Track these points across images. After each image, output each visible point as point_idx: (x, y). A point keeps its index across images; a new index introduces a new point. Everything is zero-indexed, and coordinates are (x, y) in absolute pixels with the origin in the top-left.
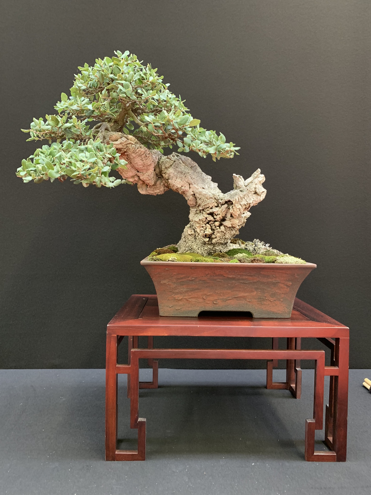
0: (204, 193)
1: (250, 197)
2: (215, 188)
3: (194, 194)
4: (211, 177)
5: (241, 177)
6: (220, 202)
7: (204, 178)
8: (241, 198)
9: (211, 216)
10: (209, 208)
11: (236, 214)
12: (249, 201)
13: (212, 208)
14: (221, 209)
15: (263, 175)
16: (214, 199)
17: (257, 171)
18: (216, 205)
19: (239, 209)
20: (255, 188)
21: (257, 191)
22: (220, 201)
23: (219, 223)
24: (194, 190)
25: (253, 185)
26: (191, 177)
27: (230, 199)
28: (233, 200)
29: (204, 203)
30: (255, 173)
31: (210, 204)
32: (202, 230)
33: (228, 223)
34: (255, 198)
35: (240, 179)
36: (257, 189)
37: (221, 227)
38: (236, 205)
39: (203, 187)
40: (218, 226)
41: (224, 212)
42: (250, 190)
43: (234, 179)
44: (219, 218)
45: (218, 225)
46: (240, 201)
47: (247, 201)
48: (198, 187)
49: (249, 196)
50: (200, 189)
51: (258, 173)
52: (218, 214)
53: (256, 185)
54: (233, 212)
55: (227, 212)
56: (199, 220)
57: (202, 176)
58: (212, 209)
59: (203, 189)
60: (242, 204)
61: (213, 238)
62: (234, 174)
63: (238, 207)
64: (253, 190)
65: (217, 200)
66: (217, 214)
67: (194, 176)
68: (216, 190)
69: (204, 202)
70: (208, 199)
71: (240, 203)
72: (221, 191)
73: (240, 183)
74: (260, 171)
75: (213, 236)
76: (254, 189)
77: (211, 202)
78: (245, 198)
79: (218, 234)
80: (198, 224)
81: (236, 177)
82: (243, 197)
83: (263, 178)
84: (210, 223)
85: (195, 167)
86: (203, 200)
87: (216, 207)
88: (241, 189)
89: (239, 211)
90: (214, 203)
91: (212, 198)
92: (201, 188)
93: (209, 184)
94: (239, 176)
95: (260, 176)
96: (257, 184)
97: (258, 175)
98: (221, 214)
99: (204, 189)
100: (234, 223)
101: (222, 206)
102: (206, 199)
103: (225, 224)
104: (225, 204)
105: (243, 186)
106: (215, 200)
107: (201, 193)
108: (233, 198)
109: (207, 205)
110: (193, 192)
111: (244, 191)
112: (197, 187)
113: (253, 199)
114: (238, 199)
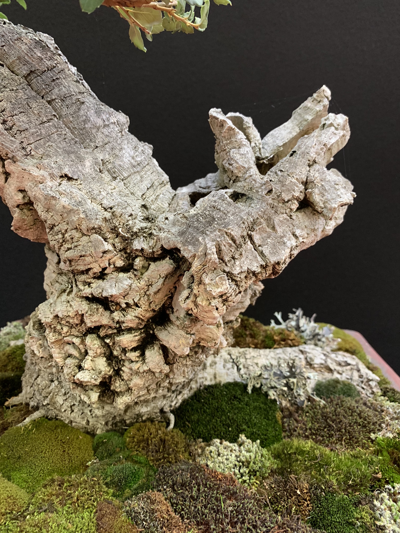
0: (64, 201)
1: (280, 230)
2: (139, 169)
3: (30, 203)
4: (123, 118)
5: (248, 121)
6: (142, 250)
7: (88, 126)
8: (234, 242)
9: (101, 310)
10: (91, 273)
11: (209, 318)
12: (273, 253)
13: (102, 276)
14: (143, 283)
15: (341, 119)
16: (109, 235)
17: (315, 95)
18: (120, 263)
19: (221, 296)
20: (306, 184)
21: (317, 198)
22: (138, 244)
23: (137, 338)
24: (27, 185)
25: (295, 166)
27: (179, 246)
28: (194, 256)
29: (69, 249)
30: (308, 103)
31: (88, 259)
32: (70, 356)
34: (304, 233)
35: (241, 135)
36: (316, 191)
37: (148, 353)
38: (207, 280)
39: (66, 171)
40: (134, 349)
41: (156, 293)
42: (283, 195)
43: (216, 131)
44: (137, 321)
45: (134, 345)
46: (227, 259)
47: (262, 254)
48: (42, 172)
49: (277, 228)
50: (49, 183)
51: (319, 108)
52: (127, 304)
53: (309, 166)
54: (195, 311)
56: (51, 316)
57: (82, 112)
58: (100, 282)
59: (65, 182)
60: (236, 271)
61: (115, 394)
62: (214, 112)
63: (216, 291)
64: (298, 192)
65: (124, 239)
66: (124, 306)
68: (141, 177)
69: (66, 246)
70: (83, 235)
71: (227, 269)
72: (166, 177)
73: (238, 157)
74: (330, 98)
75: (118, 385)
76: (302, 187)
77: (92, 250)
78: (257, 238)
79: (137, 381)
80: (55, 332)
81: (222, 124)
82: (243, 237)
83: (342, 133)
84: (102, 333)
86: (60, 236)
87: (124, 269)
88: (239, 187)
89: (220, 306)
90: (108, 256)
91: (98, 231)
92: (52, 176)
93: (112, 149)
94: (234, 120)
95: (328, 122)
96: (315, 162)
97: (319, 116)
98: (144, 303)
99: (70, 179)
100: (203, 336)
101: (153, 266)
102: (77, 235)
103: (163, 340)
104: (161, 257)
105: (249, 168)
106: (117, 240)
107: (54, 202)
109: (80, 262)
110: (20, 195)
111: (252, 199)
112: (36, 172)
114: (219, 251)
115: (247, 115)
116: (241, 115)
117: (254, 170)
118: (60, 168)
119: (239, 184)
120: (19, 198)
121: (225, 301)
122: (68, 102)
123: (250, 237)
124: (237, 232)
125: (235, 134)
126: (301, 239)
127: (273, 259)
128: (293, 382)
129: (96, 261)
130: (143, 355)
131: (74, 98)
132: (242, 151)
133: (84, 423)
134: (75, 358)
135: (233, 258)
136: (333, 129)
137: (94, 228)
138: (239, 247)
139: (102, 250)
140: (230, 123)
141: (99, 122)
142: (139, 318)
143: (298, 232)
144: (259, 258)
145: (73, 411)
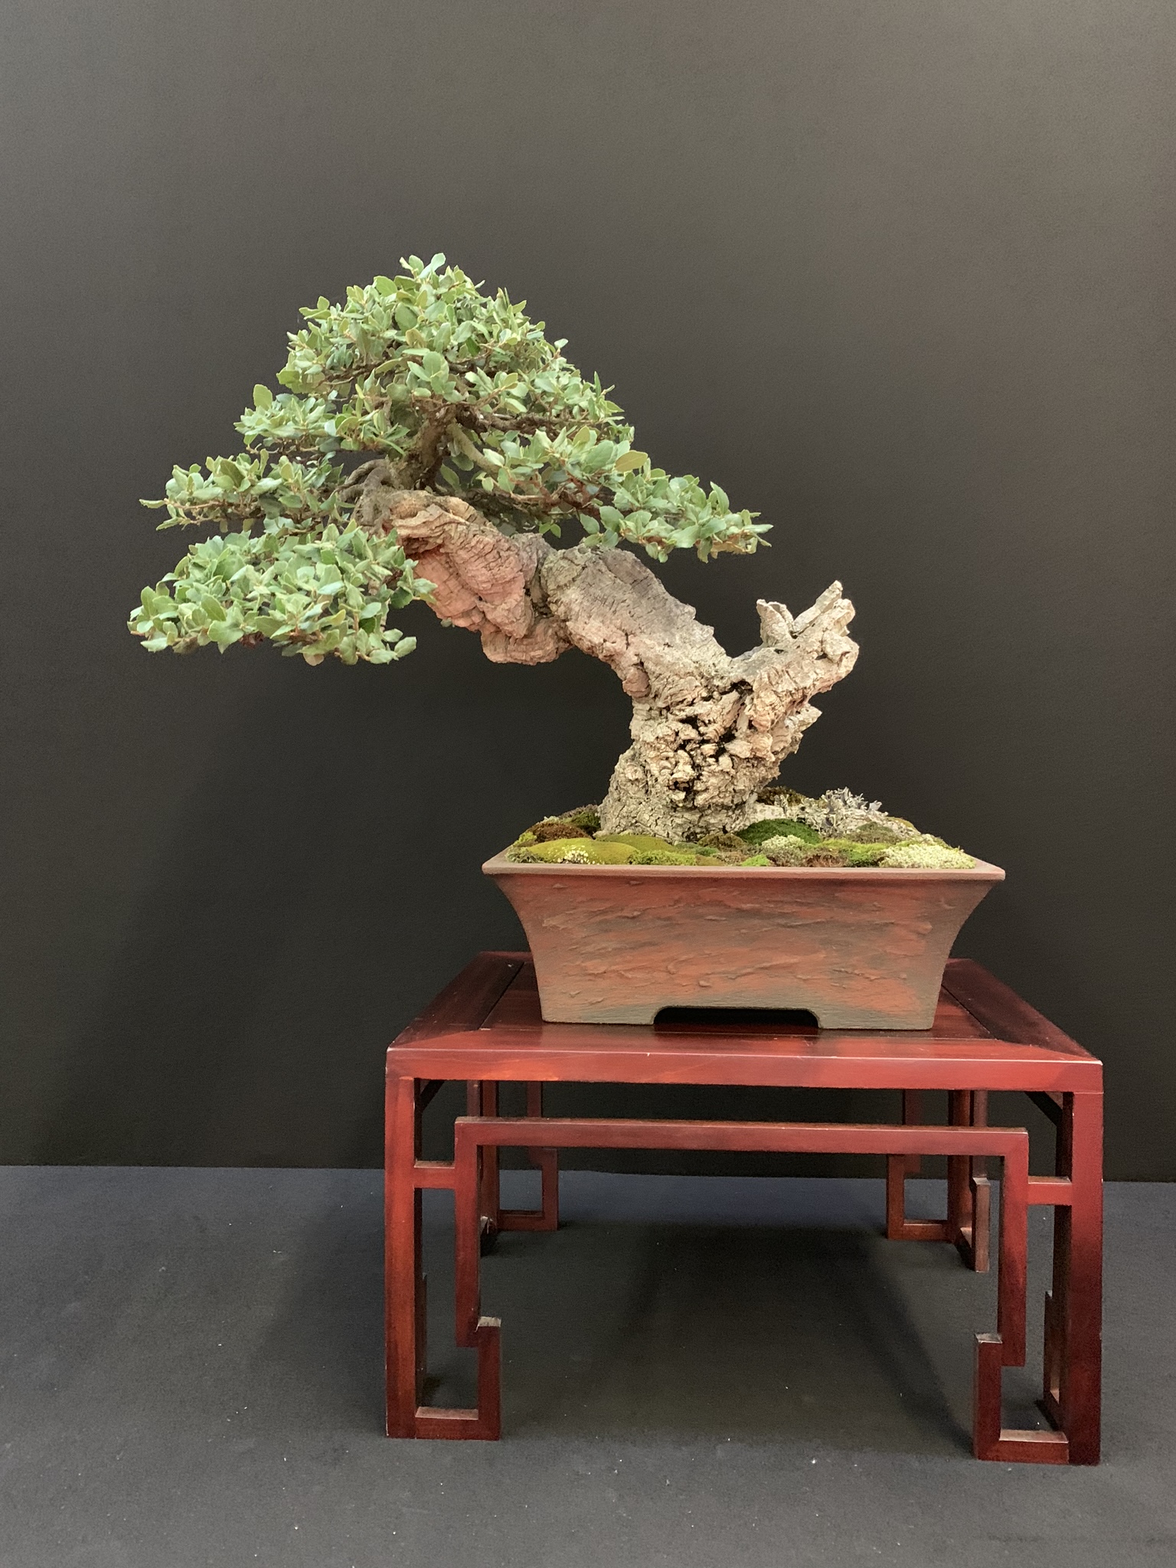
0: (669, 658)
1: (806, 670)
2: (706, 643)
3: (642, 664)
4: (692, 610)
5: (783, 607)
6: (718, 687)
7: (672, 614)
8: (778, 673)
9: (691, 727)
10: (685, 702)
11: (764, 720)
12: (802, 682)
13: (692, 704)
14: (719, 707)
15: (847, 602)
16: (698, 678)
17: (830, 588)
18: (705, 694)
19: (771, 705)
20: (822, 642)
21: (829, 650)
22: (716, 682)
23: (714, 748)
24: (641, 651)
25: (814, 631)
26: (632, 613)
27: (744, 677)
28: (754, 681)
29: (670, 688)
30: (826, 593)
31: (685, 692)
32: (664, 768)
33: (741, 747)
34: (823, 672)
35: (779, 615)
36: (828, 646)
37: (720, 759)
38: (762, 695)
39: (667, 641)
40: (711, 756)
41: (728, 713)
42: (807, 649)
43: (761, 613)
44: (715, 733)
45: (712, 753)
46: (774, 683)
47: (795, 682)
48: (652, 642)
49: (804, 667)
50: (658, 648)
51: (833, 596)
52: (709, 721)
53: (824, 631)
54: (755, 716)
55: (738, 715)
56: (654, 738)
57: (667, 606)
58: (691, 707)
59: (666, 647)
60: (780, 690)
61: (697, 793)
62: (759, 602)
63: (768, 702)
64: (817, 646)
65: (707, 679)
66: (707, 722)
67: (639, 610)
68: (708, 648)
69: (669, 686)
70: (681, 678)
71: (774, 689)
72: (723, 650)
73: (777, 628)
74: (842, 589)
75: (699, 786)
76: (819, 644)
77: (688, 686)
78: (791, 673)
79: (713, 780)
80: (654, 750)
81: (766, 609)
82: (783, 671)
83: (846, 611)
84: (688, 748)
85: (645, 581)
86: (665, 680)
87: (706, 699)
88: (779, 646)
89: (770, 712)
90: (698, 689)
91: (691, 674)
92: (659, 644)
93: (688, 630)
94: (773, 606)
95: (837, 605)
96: (827, 629)
97: (833, 600)
98: (719, 720)
99: (669, 646)
100: (758, 747)
101: (724, 697)
102: (677, 678)
103: (732, 749)
104: (730, 691)
105: (785, 635)
106: (702, 680)
107: (662, 659)
108: (754, 673)
109: (679, 695)
110: (636, 658)
111: (787, 652)
112: (648, 642)
113: (815, 676)
114: (769, 677)
115: (782, 603)
116: (778, 604)
117: (788, 636)
118: (663, 639)
119: (778, 644)
120: (635, 660)
121: (773, 709)
122: (658, 599)
123: (787, 672)
124: (779, 667)
125: (775, 615)
126: (820, 676)
127: (802, 685)
128: (833, 818)
129: (690, 694)
130: (717, 761)
131: (661, 597)
132: (780, 624)
133: (665, 835)
134: (669, 768)
135: (778, 683)
136: (839, 609)
137: (689, 673)
138: (780, 677)
139: (694, 685)
140: (771, 608)
141: (679, 612)
142: (717, 732)
143: (818, 671)
144: (794, 684)
145: (657, 824)
